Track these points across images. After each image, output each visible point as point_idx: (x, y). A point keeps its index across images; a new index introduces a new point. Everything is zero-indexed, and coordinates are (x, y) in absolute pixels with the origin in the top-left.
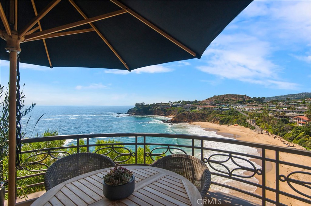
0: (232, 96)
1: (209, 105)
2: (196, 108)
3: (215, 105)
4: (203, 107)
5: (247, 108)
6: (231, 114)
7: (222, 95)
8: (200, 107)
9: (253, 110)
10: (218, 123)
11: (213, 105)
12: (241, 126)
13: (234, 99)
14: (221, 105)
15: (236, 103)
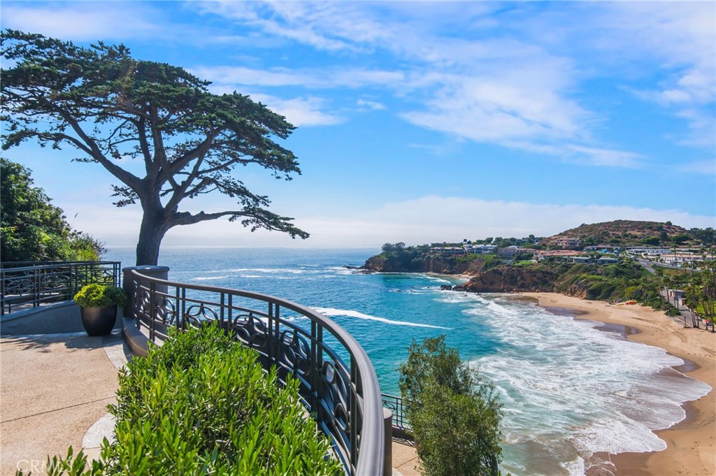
0: (630, 226)
1: (567, 248)
2: (530, 257)
3: (580, 249)
4: (548, 253)
5: (668, 259)
6: (622, 273)
7: (601, 224)
8: (541, 255)
10: (584, 296)
11: (576, 249)
12: (645, 305)
13: (635, 233)
14: (598, 249)
15: (641, 244)
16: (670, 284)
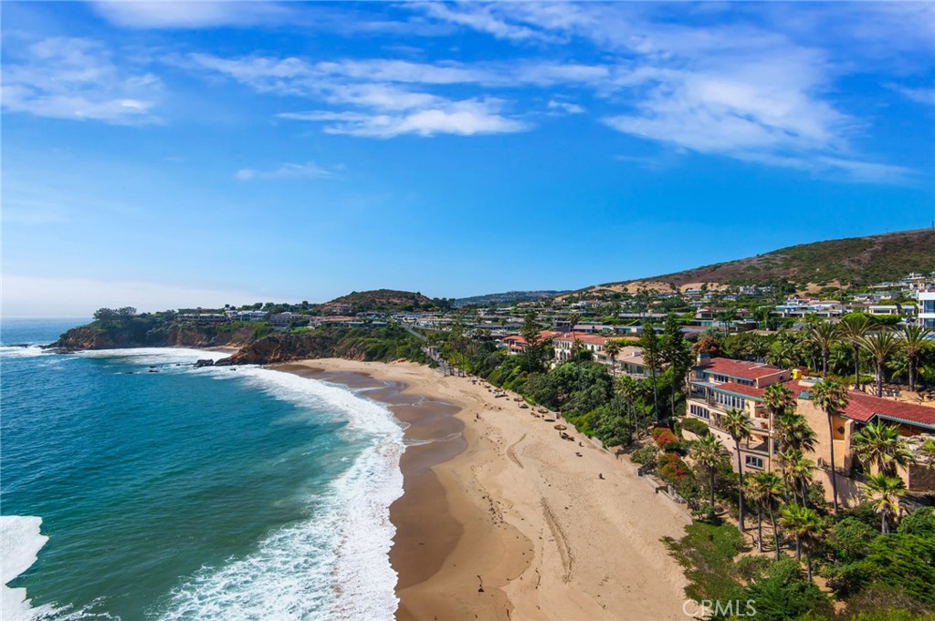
1: (341, 314)
2: (306, 323)
3: (353, 315)
4: (325, 319)
5: (423, 322)
6: (390, 335)
7: (369, 292)
8: (319, 320)
9: (434, 326)
10: (363, 358)
11: (349, 315)
12: (412, 361)
13: (396, 301)
14: (368, 315)
15: (400, 310)
16: (433, 340)
